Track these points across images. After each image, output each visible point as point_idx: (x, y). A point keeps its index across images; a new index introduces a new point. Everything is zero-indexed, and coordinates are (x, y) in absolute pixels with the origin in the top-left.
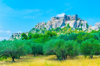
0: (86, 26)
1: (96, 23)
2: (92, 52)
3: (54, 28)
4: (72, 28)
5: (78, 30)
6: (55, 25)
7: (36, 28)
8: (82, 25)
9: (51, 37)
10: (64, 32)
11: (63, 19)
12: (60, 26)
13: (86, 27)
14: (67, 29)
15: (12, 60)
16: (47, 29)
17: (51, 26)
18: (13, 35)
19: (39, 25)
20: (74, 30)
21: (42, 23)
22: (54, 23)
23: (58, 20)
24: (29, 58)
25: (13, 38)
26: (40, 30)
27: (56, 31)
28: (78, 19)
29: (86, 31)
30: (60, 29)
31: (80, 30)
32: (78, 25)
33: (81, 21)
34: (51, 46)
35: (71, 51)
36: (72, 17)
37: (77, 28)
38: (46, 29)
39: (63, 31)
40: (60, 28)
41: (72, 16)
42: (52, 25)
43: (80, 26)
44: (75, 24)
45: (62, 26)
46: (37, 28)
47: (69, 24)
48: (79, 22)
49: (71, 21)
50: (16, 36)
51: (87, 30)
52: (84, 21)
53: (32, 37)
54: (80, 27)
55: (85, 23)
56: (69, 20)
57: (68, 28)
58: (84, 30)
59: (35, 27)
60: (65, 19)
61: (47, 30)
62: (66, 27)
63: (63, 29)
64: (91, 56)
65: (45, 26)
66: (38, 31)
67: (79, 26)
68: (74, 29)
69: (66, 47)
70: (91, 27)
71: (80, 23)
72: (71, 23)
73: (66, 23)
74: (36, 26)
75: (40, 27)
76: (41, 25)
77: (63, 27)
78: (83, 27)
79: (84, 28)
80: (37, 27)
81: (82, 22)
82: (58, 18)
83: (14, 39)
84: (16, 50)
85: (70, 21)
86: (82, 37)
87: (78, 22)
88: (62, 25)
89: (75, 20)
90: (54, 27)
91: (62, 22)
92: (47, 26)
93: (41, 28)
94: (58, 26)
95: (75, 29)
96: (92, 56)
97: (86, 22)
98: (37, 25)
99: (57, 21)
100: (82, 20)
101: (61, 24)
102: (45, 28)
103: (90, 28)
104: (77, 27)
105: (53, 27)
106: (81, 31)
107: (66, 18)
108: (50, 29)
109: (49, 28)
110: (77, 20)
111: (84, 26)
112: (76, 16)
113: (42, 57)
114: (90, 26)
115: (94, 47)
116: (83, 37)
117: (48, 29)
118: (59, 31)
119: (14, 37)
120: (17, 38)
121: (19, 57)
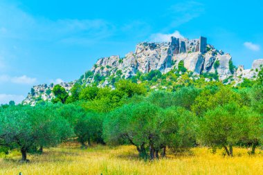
0: (228, 67)
1: (255, 61)
2: (229, 139)
3: (144, 72)
4: (192, 73)
5: (206, 79)
6: (147, 63)
7: (97, 70)
8: (217, 66)
9: (130, 96)
10: (170, 84)
11: (168, 48)
12: (159, 68)
13: (227, 70)
14: (179, 76)
15: (20, 157)
16: (124, 74)
17: (136, 66)
18: (33, 90)
19: (103, 65)
20: (197, 78)
21: (112, 57)
22: (144, 58)
23: (154, 52)
24: (66, 153)
25: (34, 98)
26: (107, 76)
27: (150, 80)
28: (209, 49)
29: (229, 80)
30: (160, 76)
31: (211, 79)
32: (206, 64)
33: (214, 54)
34: (122, 121)
35: (173, 136)
36: (192, 44)
37: (205, 74)
38: (122, 76)
39: (168, 79)
40: (158, 73)
41: (191, 41)
42: (137, 64)
43: (213, 67)
44: (200, 61)
45: (164, 66)
46: (99, 72)
47: (182, 61)
48: (211, 56)
49: (190, 54)
50: (42, 91)
51: (232, 80)
52: (223, 53)
53: (81, 95)
54: (212, 71)
55: (226, 60)
56: (185, 51)
57: (180, 73)
58: (224, 78)
59: (92, 70)
60: (173, 49)
61: (124, 76)
62: (175, 70)
63: (168, 74)
64: (228, 148)
65: (120, 67)
66: (100, 80)
67: (208, 68)
68: (196, 76)
69: (160, 125)
70: (241, 70)
71: (212, 59)
72: (189, 60)
73: (174, 58)
74: (96, 66)
75: (105, 70)
76: (109, 64)
77: (167, 70)
78: (219, 70)
79: (223, 74)
80: (98, 68)
81: (219, 57)
82: (153, 46)
83: (36, 100)
84: (30, 131)
85: (186, 54)
86: (208, 99)
87: (208, 56)
88: (164, 64)
89: (199, 52)
90: (142, 70)
91: (164, 57)
92: (126, 66)
93: (108, 73)
94: (152, 68)
95: (198, 75)
96: (231, 150)
97: (228, 58)
98: (98, 63)
99: (151, 52)
100: (217, 51)
101: (161, 62)
102: (120, 73)
103: (238, 73)
104: (204, 71)
105: (140, 70)
106: (214, 80)
107: (177, 46)
108: (134, 74)
109: (130, 73)
110: (205, 52)
111: (223, 68)
112: (204, 40)
113: (102, 149)
114: (239, 69)
115: (235, 125)
116: (211, 97)
117: (127, 75)
118: (156, 80)
119: (37, 96)
120: (44, 97)
121: (41, 149)
